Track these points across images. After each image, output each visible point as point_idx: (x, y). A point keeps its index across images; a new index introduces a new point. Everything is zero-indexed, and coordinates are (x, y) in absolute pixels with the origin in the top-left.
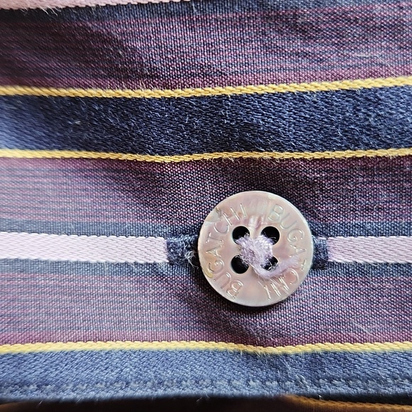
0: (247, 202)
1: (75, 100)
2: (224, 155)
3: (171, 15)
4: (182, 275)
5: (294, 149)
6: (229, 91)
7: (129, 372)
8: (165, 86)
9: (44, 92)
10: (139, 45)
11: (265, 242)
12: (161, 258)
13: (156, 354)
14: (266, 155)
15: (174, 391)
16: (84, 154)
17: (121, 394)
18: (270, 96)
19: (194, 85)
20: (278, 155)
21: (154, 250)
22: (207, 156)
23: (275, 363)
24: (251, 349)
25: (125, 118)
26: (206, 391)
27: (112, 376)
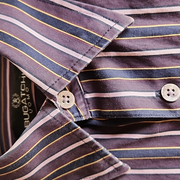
0: (169, 85)
1: (141, 70)
2: (165, 78)
3: (158, 57)
4: (159, 98)
5: (176, 77)
6: (167, 68)
7: (152, 113)
8: (157, 67)
9: (136, 69)
10: (153, 61)
11: (172, 91)
12: (155, 96)
13: (156, 111)
14: (172, 78)
15: (159, 117)
16: (141, 79)
17: (151, 117)
18: (173, 68)
19: (161, 67)
20: (174, 78)
21: (153, 94)
22: (162, 78)
23: (175, 112)
24: (171, 110)
25: (150, 72)
26: (164, 117)
27: (149, 114)
